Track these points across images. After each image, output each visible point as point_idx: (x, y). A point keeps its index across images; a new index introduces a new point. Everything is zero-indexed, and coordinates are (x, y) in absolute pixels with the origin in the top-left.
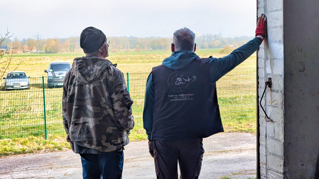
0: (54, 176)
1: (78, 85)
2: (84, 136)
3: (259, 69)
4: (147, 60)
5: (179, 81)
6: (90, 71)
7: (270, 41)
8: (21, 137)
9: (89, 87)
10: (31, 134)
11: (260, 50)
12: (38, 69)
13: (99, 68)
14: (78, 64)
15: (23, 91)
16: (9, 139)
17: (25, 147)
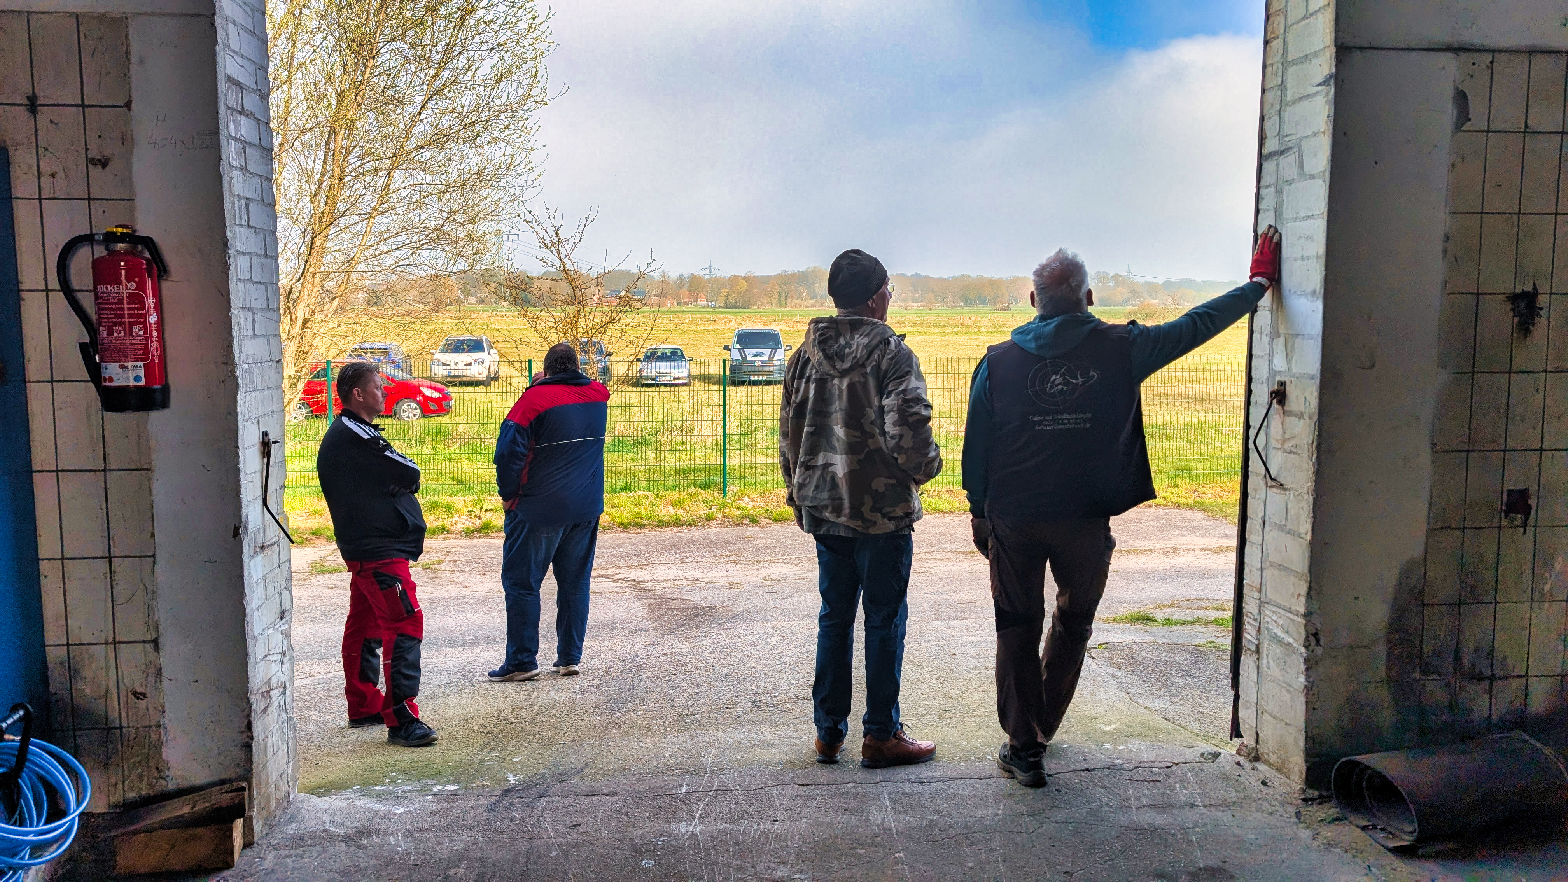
0: (742, 580)
1: (816, 380)
2: (825, 495)
3: (1254, 360)
4: (950, 330)
5: (1056, 383)
6: (845, 347)
7: (1288, 292)
8: (673, 489)
9: (839, 385)
10: (694, 484)
11: (1258, 313)
12: (709, 342)
13: (865, 341)
14: (819, 333)
15: (676, 388)
16: (648, 493)
17: (681, 512)
